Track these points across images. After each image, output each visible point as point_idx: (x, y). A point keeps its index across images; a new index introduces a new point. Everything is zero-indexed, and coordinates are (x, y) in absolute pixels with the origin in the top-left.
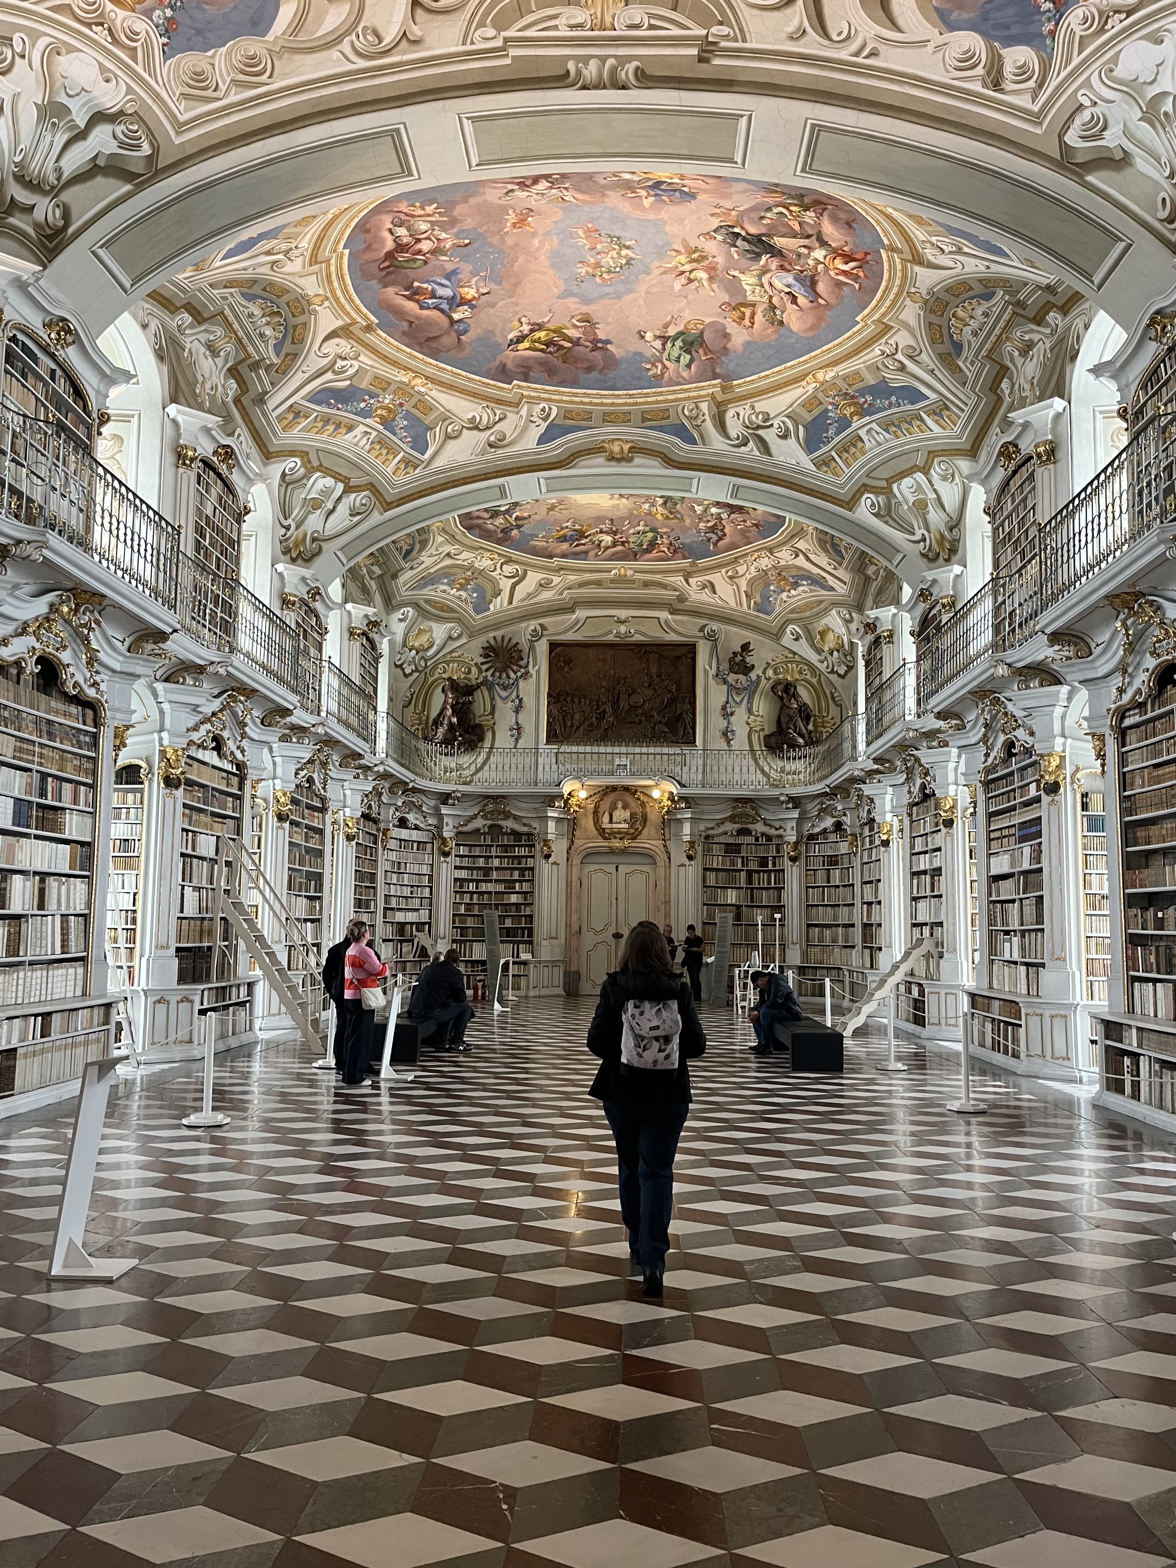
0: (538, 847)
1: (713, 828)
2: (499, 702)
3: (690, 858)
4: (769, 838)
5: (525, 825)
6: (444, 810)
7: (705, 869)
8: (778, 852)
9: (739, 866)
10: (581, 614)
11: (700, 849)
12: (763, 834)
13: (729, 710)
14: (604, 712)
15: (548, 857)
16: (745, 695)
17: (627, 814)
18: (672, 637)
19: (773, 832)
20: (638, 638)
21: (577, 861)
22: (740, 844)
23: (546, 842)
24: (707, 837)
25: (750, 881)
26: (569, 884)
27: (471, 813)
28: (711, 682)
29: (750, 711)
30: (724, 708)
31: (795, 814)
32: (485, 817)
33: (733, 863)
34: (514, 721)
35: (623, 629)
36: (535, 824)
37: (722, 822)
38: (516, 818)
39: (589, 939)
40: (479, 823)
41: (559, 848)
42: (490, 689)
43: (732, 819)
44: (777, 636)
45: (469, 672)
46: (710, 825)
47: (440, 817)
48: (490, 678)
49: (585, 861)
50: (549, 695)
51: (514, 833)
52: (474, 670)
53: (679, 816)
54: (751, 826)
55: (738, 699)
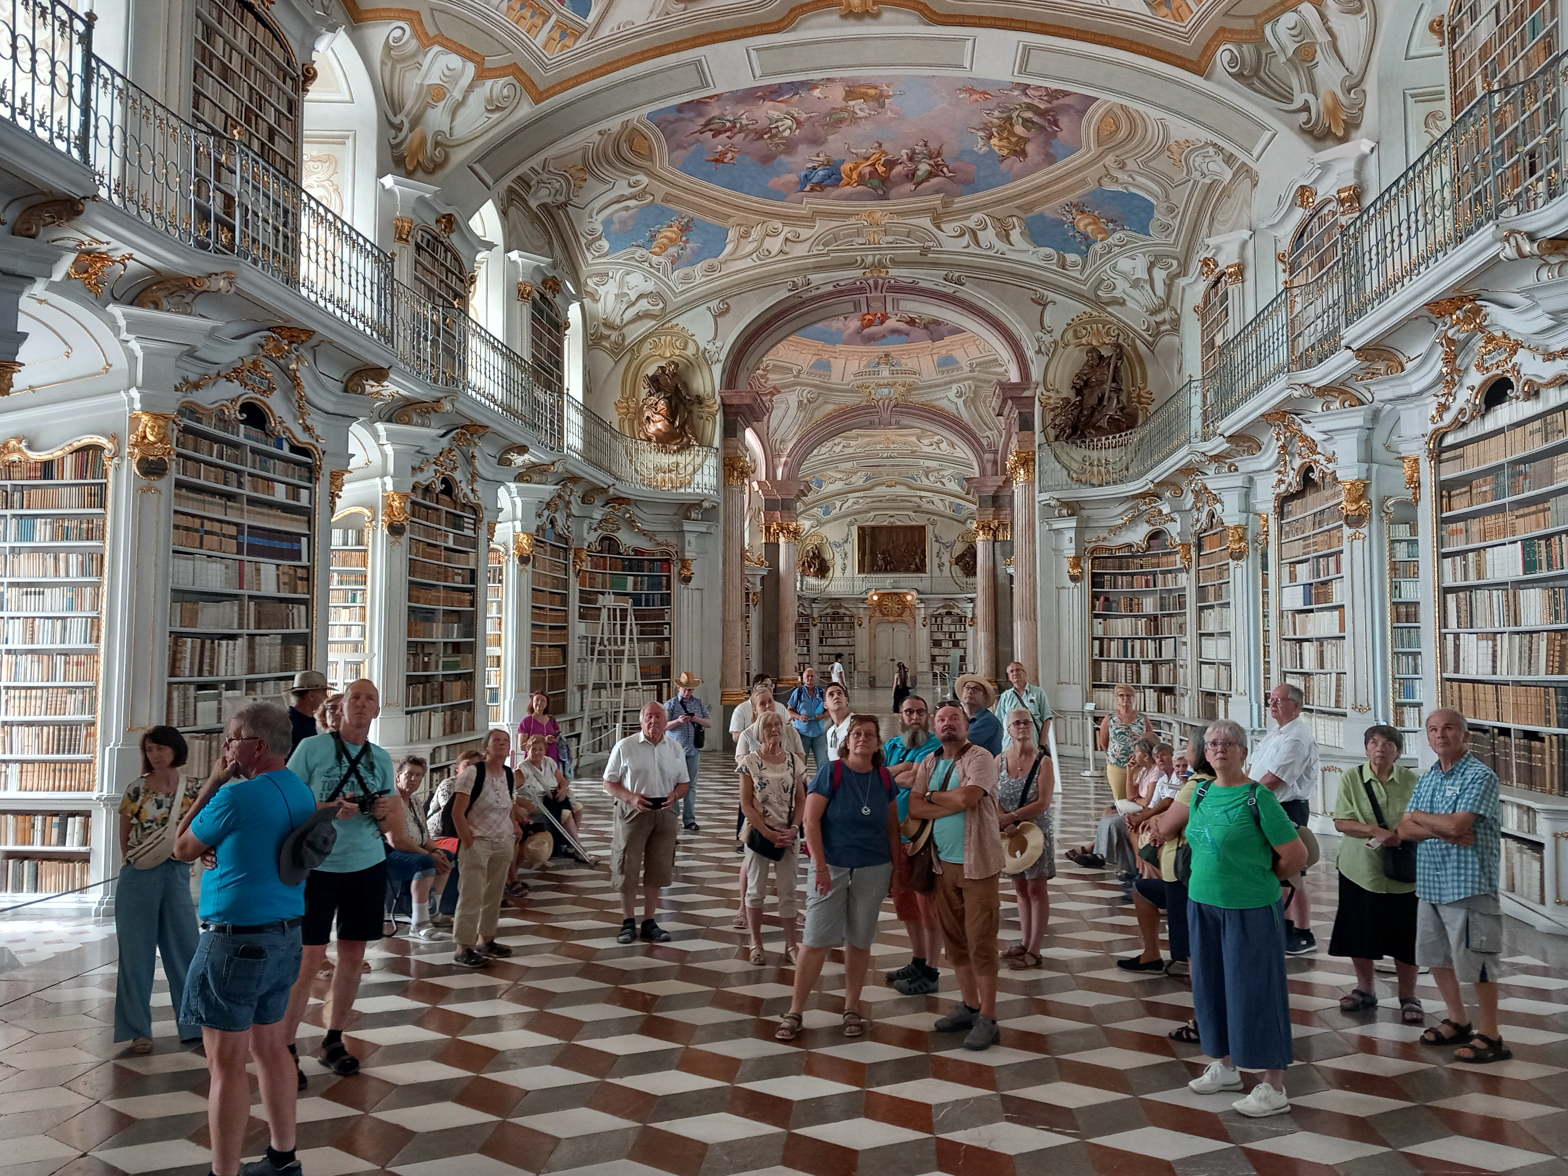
6: (814, 605)
10: (873, 514)
18: (914, 523)
20: (899, 523)
31: (971, 605)
35: (892, 520)
37: (938, 608)
39: (879, 662)
40: (829, 611)
41: (865, 623)
43: (944, 607)
44: (964, 523)
47: (812, 608)
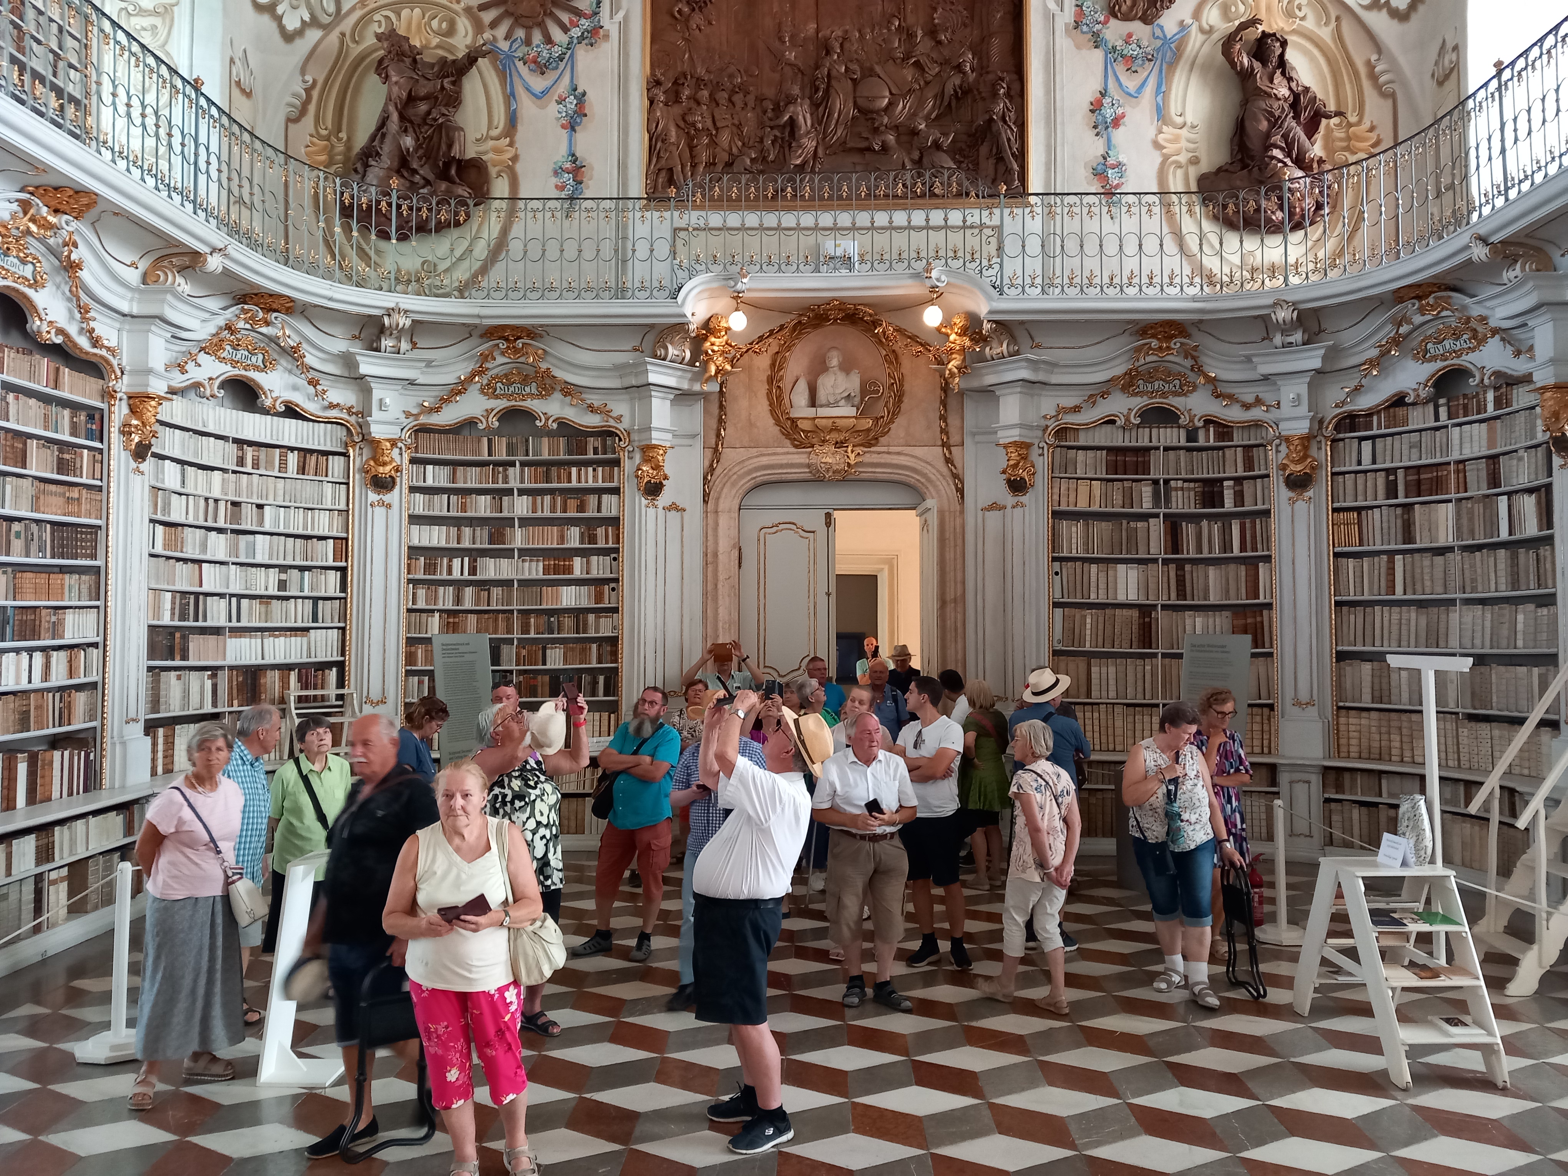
0: (628, 466)
1: (1076, 409)
2: (526, 106)
3: (1017, 486)
4: (1224, 430)
5: (592, 409)
7: (1057, 515)
8: (1249, 464)
9: (1147, 505)
11: (1041, 463)
12: (1208, 422)
13: (1108, 113)
14: (792, 122)
15: (653, 490)
16: (1149, 75)
17: (852, 384)
19: (1234, 414)
21: (728, 500)
22: (1146, 451)
23: (648, 451)
24: (1062, 432)
25: (1174, 542)
26: (710, 559)
27: (451, 379)
28: (1063, 43)
29: (1161, 114)
30: (1096, 107)
32: (489, 391)
33: (1129, 498)
34: (563, 150)
36: (620, 407)
38: (569, 390)
42: (504, 74)
45: (451, 31)
46: (1069, 401)
48: (504, 46)
49: (750, 501)
50: (654, 83)
51: (565, 428)
52: (463, 25)
53: (990, 379)
54: (1177, 402)
55: (1130, 83)
